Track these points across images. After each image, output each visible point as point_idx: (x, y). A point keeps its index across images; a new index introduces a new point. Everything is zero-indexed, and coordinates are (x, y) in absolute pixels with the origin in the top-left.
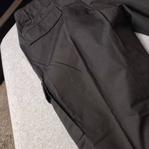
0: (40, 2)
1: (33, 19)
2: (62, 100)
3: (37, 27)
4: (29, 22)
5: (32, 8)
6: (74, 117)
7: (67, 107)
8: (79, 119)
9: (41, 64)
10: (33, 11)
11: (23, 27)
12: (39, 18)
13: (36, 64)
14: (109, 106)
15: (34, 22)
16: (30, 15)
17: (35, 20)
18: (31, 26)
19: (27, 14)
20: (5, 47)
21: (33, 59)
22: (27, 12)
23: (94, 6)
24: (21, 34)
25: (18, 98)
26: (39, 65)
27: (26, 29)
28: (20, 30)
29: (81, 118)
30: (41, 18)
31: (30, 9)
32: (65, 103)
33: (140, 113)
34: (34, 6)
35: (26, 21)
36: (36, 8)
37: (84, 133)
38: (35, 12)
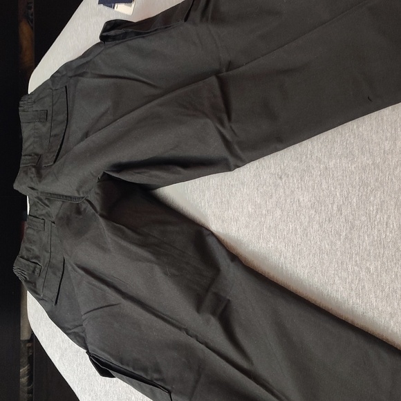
0: (34, 230)
1: (39, 261)
2: (122, 364)
4: (38, 270)
5: (28, 246)
6: (149, 378)
7: (134, 369)
8: (156, 376)
9: (77, 326)
10: (33, 250)
11: (35, 284)
12: (45, 253)
13: (73, 331)
14: (180, 328)
15: (43, 265)
16: (32, 258)
17: (42, 261)
18: (43, 274)
19: (28, 260)
21: (66, 325)
22: (26, 257)
24: (39, 296)
25: (90, 395)
26: (76, 330)
27: (40, 282)
28: (35, 293)
29: (158, 371)
30: (47, 252)
31: (28, 250)
32: (128, 365)
33: (213, 313)
34: (30, 242)
35: (34, 272)
36: (34, 241)
37: (170, 392)
38: (36, 250)
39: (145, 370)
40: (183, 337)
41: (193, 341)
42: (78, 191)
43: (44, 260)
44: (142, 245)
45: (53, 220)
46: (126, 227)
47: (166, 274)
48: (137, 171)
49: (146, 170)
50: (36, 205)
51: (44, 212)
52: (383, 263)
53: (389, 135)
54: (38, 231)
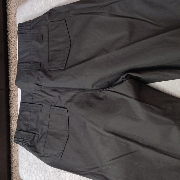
0: (30, 111)
1: (37, 132)
3: (48, 136)
4: (36, 138)
5: (26, 122)
11: (36, 147)
13: (88, 172)
15: (41, 134)
16: (31, 130)
17: (40, 131)
19: (27, 132)
20: (30, 176)
21: (78, 169)
22: (25, 130)
24: (40, 155)
26: (91, 171)
27: (40, 146)
31: (26, 125)
34: (27, 120)
35: (33, 139)
36: (31, 119)
38: (33, 125)
42: (93, 86)
43: (42, 131)
45: (54, 104)
48: (154, 73)
49: (160, 72)
50: (31, 96)
51: (42, 100)
54: (35, 113)
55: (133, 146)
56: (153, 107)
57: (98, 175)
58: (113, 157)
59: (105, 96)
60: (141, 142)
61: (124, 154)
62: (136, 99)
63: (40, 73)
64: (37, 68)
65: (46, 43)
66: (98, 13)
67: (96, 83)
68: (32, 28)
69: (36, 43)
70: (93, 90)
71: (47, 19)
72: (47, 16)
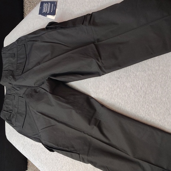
1: (12, 112)
2: (58, 146)
3: (18, 115)
4: (12, 115)
5: (7, 106)
6: (70, 150)
7: (63, 147)
8: (72, 149)
9: (35, 135)
10: (9, 108)
11: (11, 121)
12: (15, 108)
14: (81, 132)
15: (14, 113)
16: (9, 111)
17: (14, 111)
18: (15, 117)
19: (7, 111)
21: (29, 135)
22: (6, 110)
23: (37, 85)
24: (13, 125)
25: (39, 160)
26: (35, 136)
27: (13, 120)
28: (11, 123)
29: (73, 147)
31: (7, 108)
33: (95, 125)
34: (7, 104)
35: (10, 116)
36: (10, 104)
37: (79, 154)
38: (10, 107)
39: (68, 147)
40: (82, 134)
41: (86, 135)
42: (35, 84)
43: (15, 111)
44: (67, 103)
45: (19, 95)
46: (60, 97)
47: (77, 112)
48: (64, 77)
49: (67, 76)
50: (10, 90)
51: (14, 92)
52: (157, 105)
53: (157, 65)
54: (11, 100)
55: (53, 122)
56: (61, 98)
57: (37, 139)
58: (42, 128)
59: (39, 91)
60: (57, 119)
61: (48, 126)
62: (50, 93)
63: (11, 76)
64: (10, 73)
65: (16, 59)
66: (36, 41)
67: (36, 83)
68: (9, 50)
69: (11, 59)
70: (35, 87)
71: (17, 44)
72: (16, 43)
